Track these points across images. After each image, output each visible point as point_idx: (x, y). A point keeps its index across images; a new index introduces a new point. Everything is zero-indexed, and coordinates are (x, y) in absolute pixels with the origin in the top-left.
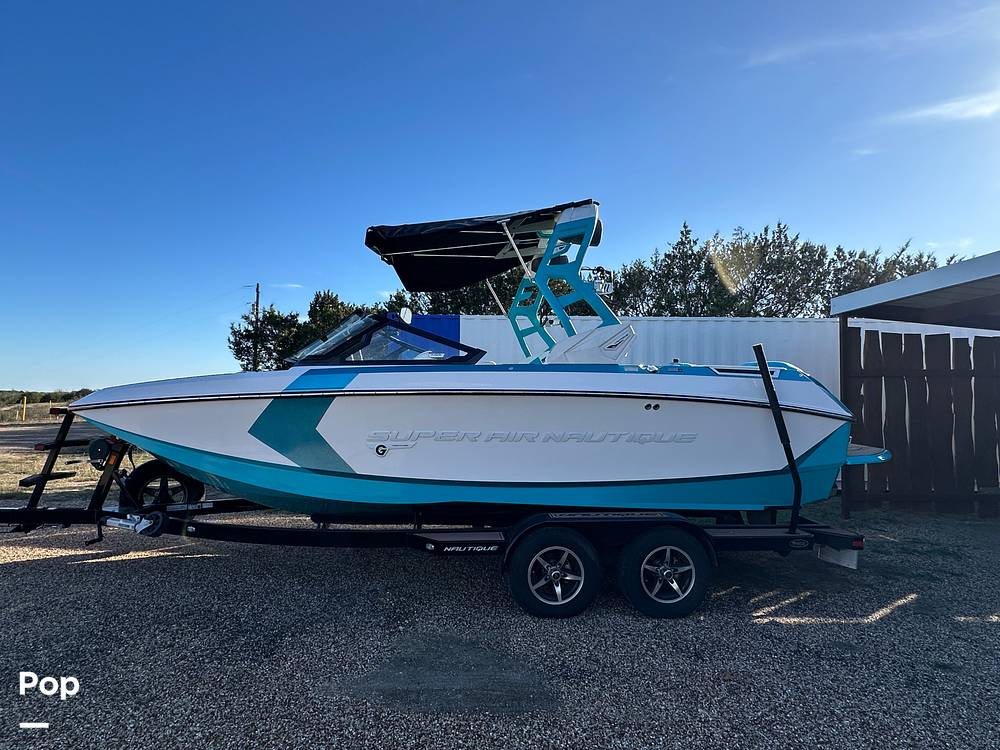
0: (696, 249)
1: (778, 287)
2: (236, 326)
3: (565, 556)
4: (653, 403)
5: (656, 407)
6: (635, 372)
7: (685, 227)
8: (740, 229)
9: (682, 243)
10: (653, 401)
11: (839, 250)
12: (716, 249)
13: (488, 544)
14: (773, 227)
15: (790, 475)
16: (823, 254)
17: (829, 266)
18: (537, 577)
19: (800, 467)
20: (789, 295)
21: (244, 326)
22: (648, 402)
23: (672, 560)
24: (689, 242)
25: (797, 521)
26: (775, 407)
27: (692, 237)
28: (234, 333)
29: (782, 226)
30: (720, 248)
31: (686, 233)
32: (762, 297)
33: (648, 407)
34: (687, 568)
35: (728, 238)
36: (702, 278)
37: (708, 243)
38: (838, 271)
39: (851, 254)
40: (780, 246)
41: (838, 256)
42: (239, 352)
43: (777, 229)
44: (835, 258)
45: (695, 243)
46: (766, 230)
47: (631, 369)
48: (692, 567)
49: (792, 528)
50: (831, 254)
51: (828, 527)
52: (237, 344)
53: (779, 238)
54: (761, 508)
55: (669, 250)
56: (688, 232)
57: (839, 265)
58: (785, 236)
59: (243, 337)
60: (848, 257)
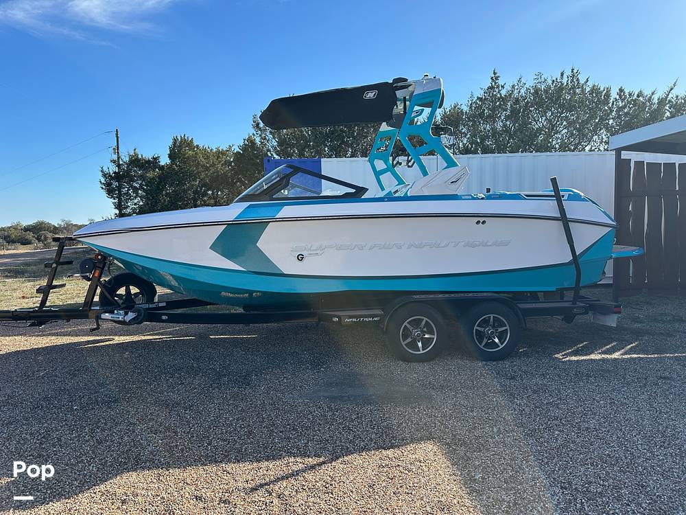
0: (503, 93)
1: (570, 124)
2: (105, 169)
3: (424, 323)
4: (482, 220)
5: (484, 222)
6: (469, 199)
7: (495, 73)
8: (540, 75)
9: (492, 88)
10: (481, 218)
11: (621, 90)
12: (519, 92)
13: (373, 316)
14: (568, 73)
15: (574, 265)
16: (608, 95)
17: (613, 104)
18: (405, 337)
19: (580, 261)
20: (579, 130)
21: (113, 169)
22: (477, 219)
23: (494, 325)
24: (498, 87)
25: (578, 297)
26: (564, 219)
27: (501, 82)
28: (105, 175)
29: (575, 71)
30: (523, 91)
31: (495, 78)
32: (557, 132)
33: (478, 223)
34: (504, 328)
35: (530, 82)
36: (507, 118)
37: (513, 86)
38: (620, 109)
39: (630, 95)
40: (573, 88)
41: (620, 97)
42: (110, 192)
43: (570, 74)
44: (618, 97)
45: (503, 87)
46: (562, 75)
47: (467, 197)
48: (508, 327)
49: (574, 302)
50: (614, 94)
51: (599, 301)
52: (108, 185)
53: (572, 81)
54: (554, 289)
55: (480, 94)
56: (497, 78)
57: (621, 104)
58: (578, 80)
59: (112, 178)
60: (628, 96)
